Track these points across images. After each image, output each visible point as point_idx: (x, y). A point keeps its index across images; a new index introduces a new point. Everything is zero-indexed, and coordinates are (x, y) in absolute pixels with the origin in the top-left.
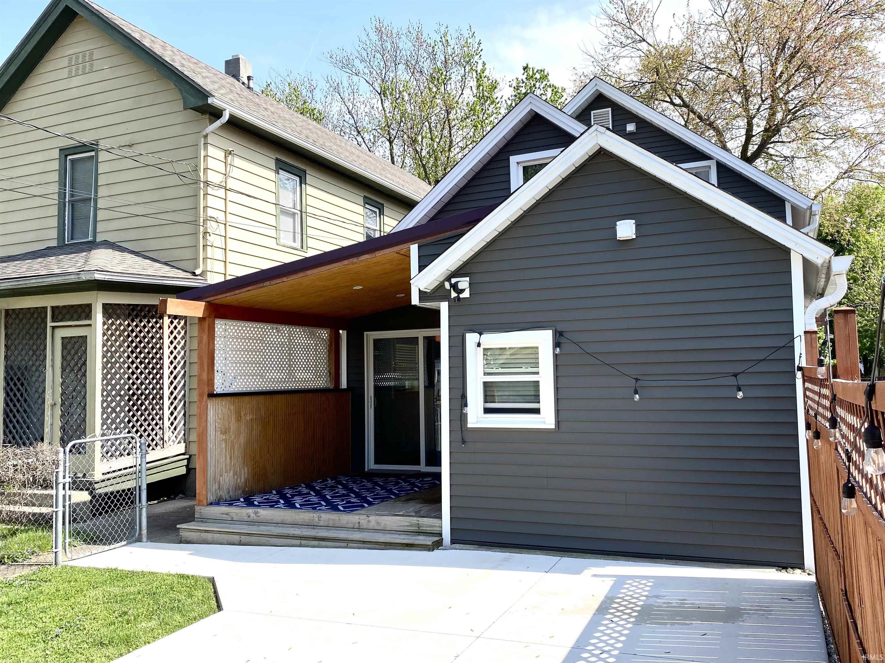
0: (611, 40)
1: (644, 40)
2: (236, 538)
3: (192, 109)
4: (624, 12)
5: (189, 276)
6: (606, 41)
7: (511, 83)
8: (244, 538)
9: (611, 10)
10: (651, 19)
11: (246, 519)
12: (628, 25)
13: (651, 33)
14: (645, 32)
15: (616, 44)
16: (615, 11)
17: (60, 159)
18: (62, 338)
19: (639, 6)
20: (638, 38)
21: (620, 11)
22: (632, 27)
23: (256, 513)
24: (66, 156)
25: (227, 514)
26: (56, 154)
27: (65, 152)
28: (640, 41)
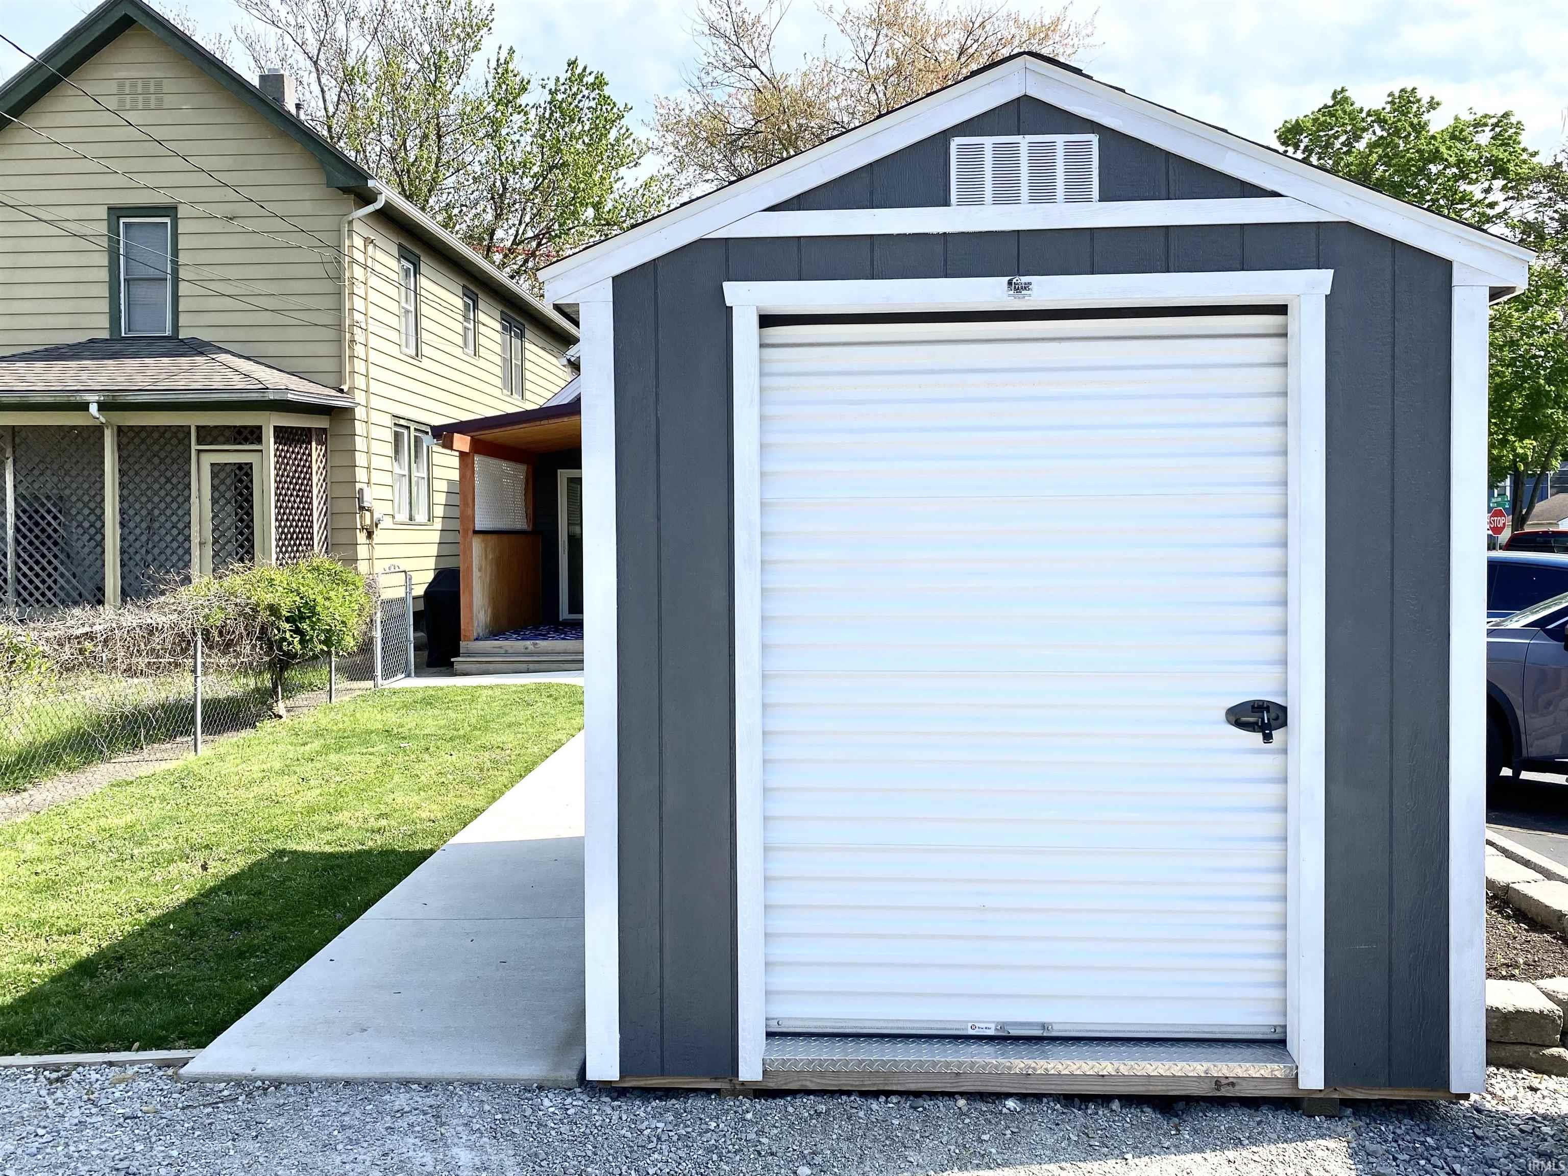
0: (711, 60)
1: (756, 66)
2: (524, 666)
3: (338, 188)
4: (730, 20)
5: (334, 393)
6: (705, 60)
7: (544, 82)
8: (531, 666)
9: (713, 13)
10: (768, 38)
11: (523, 651)
12: (734, 38)
13: (766, 57)
14: (758, 54)
15: (717, 64)
16: (719, 17)
17: (109, 220)
18: (212, 464)
19: (752, 16)
20: (748, 61)
21: (725, 17)
22: (741, 45)
23: (535, 644)
24: (118, 217)
25: (500, 647)
26: (103, 213)
27: (116, 212)
28: (751, 67)
